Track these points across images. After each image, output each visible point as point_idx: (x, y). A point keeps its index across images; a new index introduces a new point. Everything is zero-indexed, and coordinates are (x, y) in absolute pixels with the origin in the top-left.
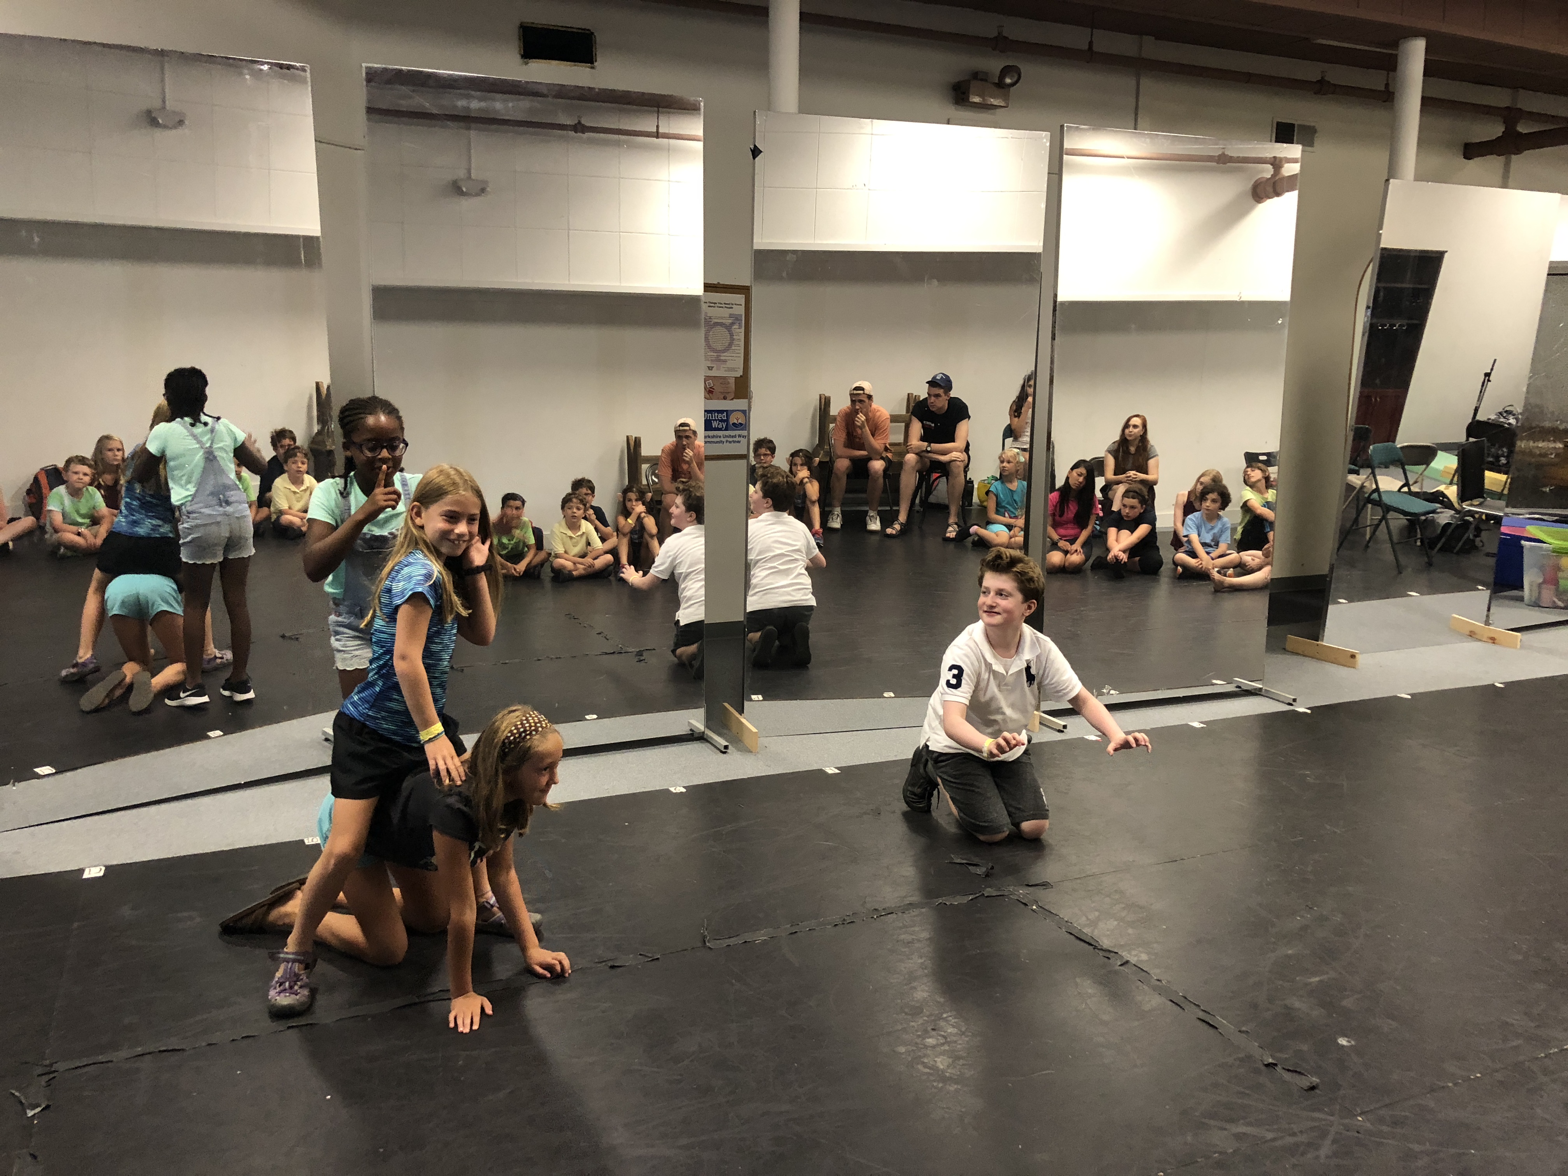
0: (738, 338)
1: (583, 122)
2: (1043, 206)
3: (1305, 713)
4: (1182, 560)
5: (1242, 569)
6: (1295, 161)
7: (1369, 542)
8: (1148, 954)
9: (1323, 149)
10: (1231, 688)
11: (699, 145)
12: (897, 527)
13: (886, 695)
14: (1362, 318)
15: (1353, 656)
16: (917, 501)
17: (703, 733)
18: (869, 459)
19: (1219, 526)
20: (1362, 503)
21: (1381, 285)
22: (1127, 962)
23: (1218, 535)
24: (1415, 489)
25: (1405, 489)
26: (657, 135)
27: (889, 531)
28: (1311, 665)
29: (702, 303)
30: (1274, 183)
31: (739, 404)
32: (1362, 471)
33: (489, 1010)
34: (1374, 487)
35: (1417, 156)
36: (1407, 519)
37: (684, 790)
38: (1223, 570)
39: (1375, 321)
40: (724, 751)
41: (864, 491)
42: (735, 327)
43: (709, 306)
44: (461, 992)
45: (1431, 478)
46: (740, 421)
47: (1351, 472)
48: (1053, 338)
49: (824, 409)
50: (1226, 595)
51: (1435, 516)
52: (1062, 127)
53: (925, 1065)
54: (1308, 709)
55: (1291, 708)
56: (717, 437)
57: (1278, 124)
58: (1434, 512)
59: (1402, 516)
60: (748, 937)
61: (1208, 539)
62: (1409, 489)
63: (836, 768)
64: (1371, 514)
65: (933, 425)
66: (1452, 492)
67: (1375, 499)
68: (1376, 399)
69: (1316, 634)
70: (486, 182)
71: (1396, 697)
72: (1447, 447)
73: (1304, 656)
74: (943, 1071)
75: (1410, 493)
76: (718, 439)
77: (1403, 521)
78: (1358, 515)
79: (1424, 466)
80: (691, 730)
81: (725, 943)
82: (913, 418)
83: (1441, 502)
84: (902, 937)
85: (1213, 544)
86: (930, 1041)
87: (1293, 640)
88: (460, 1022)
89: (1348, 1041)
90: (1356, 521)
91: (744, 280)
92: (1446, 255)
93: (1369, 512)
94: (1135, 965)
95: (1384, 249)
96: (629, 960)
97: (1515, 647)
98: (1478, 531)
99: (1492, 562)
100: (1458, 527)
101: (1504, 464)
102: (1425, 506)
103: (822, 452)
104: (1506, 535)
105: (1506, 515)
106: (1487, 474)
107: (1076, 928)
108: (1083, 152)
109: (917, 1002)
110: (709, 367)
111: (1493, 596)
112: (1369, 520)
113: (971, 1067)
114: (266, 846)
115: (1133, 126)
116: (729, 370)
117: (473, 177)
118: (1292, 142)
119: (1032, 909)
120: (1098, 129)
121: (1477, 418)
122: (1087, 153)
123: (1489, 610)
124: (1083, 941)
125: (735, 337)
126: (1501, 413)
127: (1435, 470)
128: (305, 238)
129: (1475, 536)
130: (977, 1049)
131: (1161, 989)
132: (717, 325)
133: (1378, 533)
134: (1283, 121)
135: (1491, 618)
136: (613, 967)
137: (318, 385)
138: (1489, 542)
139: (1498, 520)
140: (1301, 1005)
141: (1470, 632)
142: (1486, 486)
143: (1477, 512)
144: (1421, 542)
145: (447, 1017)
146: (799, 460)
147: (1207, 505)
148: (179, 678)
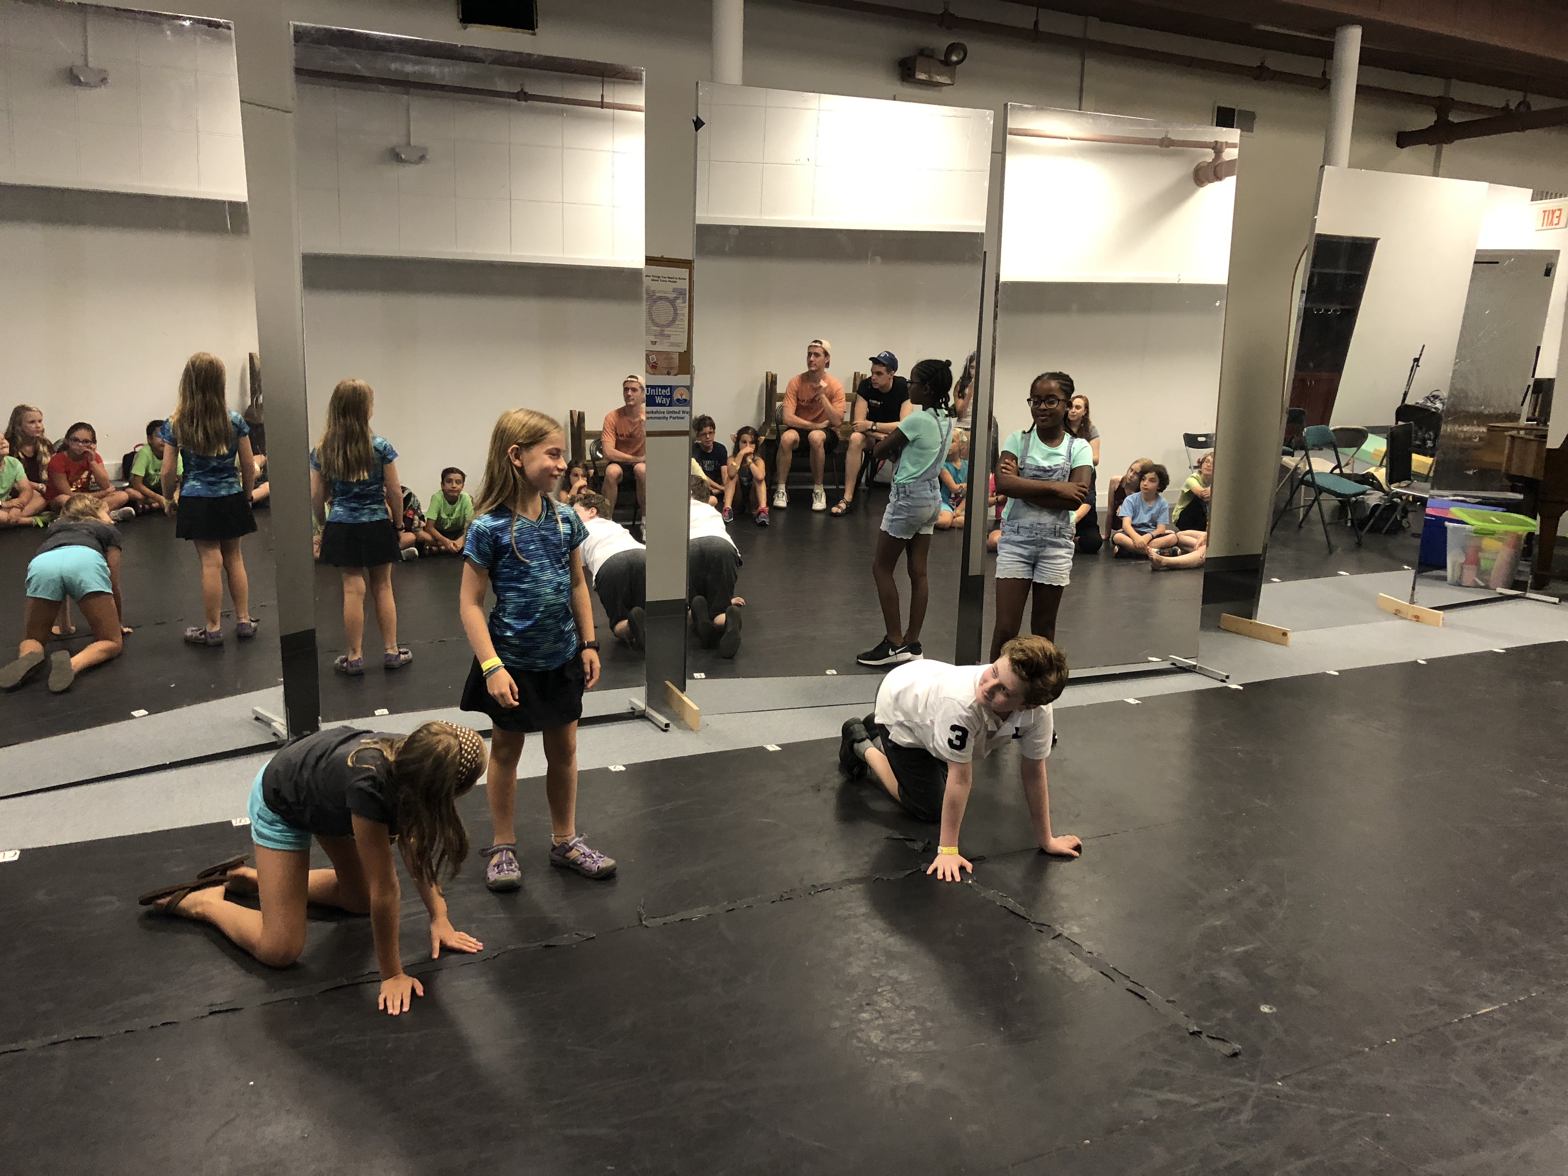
0: (682, 312)
1: (525, 90)
2: (987, 184)
3: (1236, 689)
4: (1121, 540)
5: (1181, 548)
6: (1233, 146)
7: (1301, 522)
8: (1080, 926)
9: (1263, 135)
10: (1166, 665)
11: (642, 115)
12: (843, 505)
13: (828, 672)
14: (1297, 302)
15: (1285, 634)
16: (863, 480)
17: (645, 711)
19: (1157, 507)
20: (1295, 484)
21: (1317, 270)
22: (1060, 935)
23: (1156, 516)
24: (1346, 470)
25: (1337, 471)
26: (602, 105)
27: (835, 510)
28: (1243, 643)
29: (644, 278)
30: (1215, 168)
31: (682, 380)
32: (1296, 453)
33: (420, 991)
34: (1308, 468)
35: (1352, 143)
36: (1339, 501)
37: (623, 769)
38: (1161, 549)
39: (1309, 305)
40: (666, 729)
41: (809, 469)
42: (678, 301)
43: (653, 280)
44: (390, 974)
45: (1361, 460)
46: (683, 397)
47: (1285, 453)
48: (995, 317)
49: (771, 388)
50: (1162, 573)
51: (1365, 497)
52: (1006, 105)
53: (860, 1040)
54: (1241, 685)
55: (1224, 684)
56: (660, 413)
57: (1220, 109)
58: (1364, 493)
59: (1334, 498)
60: (685, 915)
61: (1145, 518)
62: (1341, 471)
63: (777, 745)
64: (1304, 495)
65: (879, 403)
66: (1381, 474)
67: (1307, 480)
68: (1311, 383)
69: (1250, 614)
70: (425, 149)
71: (1325, 674)
72: (1377, 430)
73: (1237, 633)
74: (877, 1046)
75: (1342, 474)
76: (662, 415)
77: (1334, 502)
78: (1293, 493)
79: (1356, 449)
80: (632, 708)
81: (660, 921)
82: (858, 395)
83: (1371, 484)
84: (838, 913)
85: (1151, 524)
86: (865, 1016)
87: (1228, 618)
88: (389, 1004)
89: (1271, 1009)
90: (1290, 502)
91: (686, 252)
92: (1379, 242)
93: (1303, 495)
94: (1066, 938)
95: (1319, 235)
96: (564, 940)
97: (1438, 625)
98: (1405, 512)
99: (1418, 542)
100: (1386, 508)
101: (1431, 448)
102: (1356, 488)
103: (768, 430)
104: (1432, 516)
105: (1432, 497)
106: (1415, 456)
107: (1011, 903)
108: (1027, 132)
109: (853, 976)
110: (652, 342)
111: (1418, 575)
112: (1302, 500)
113: (905, 1040)
114: (191, 827)
115: (1077, 107)
116: (673, 344)
117: (412, 143)
118: (1233, 127)
119: (968, 884)
120: (1042, 109)
121: (1406, 402)
122: (1031, 133)
123: (1413, 589)
124: (1017, 914)
125: (679, 312)
126: (1428, 398)
127: (1366, 452)
128: (231, 203)
129: (1402, 517)
130: (911, 1022)
131: (1092, 961)
132: (661, 298)
133: (1311, 513)
134: (1223, 105)
135: (1415, 597)
136: (546, 946)
137: (251, 357)
138: (1414, 523)
139: (1424, 501)
140: (1226, 974)
141: (1396, 610)
142: (1413, 468)
143: (1405, 494)
144: (1352, 523)
145: (377, 999)
146: (747, 437)
147: (1145, 483)
148: (102, 656)
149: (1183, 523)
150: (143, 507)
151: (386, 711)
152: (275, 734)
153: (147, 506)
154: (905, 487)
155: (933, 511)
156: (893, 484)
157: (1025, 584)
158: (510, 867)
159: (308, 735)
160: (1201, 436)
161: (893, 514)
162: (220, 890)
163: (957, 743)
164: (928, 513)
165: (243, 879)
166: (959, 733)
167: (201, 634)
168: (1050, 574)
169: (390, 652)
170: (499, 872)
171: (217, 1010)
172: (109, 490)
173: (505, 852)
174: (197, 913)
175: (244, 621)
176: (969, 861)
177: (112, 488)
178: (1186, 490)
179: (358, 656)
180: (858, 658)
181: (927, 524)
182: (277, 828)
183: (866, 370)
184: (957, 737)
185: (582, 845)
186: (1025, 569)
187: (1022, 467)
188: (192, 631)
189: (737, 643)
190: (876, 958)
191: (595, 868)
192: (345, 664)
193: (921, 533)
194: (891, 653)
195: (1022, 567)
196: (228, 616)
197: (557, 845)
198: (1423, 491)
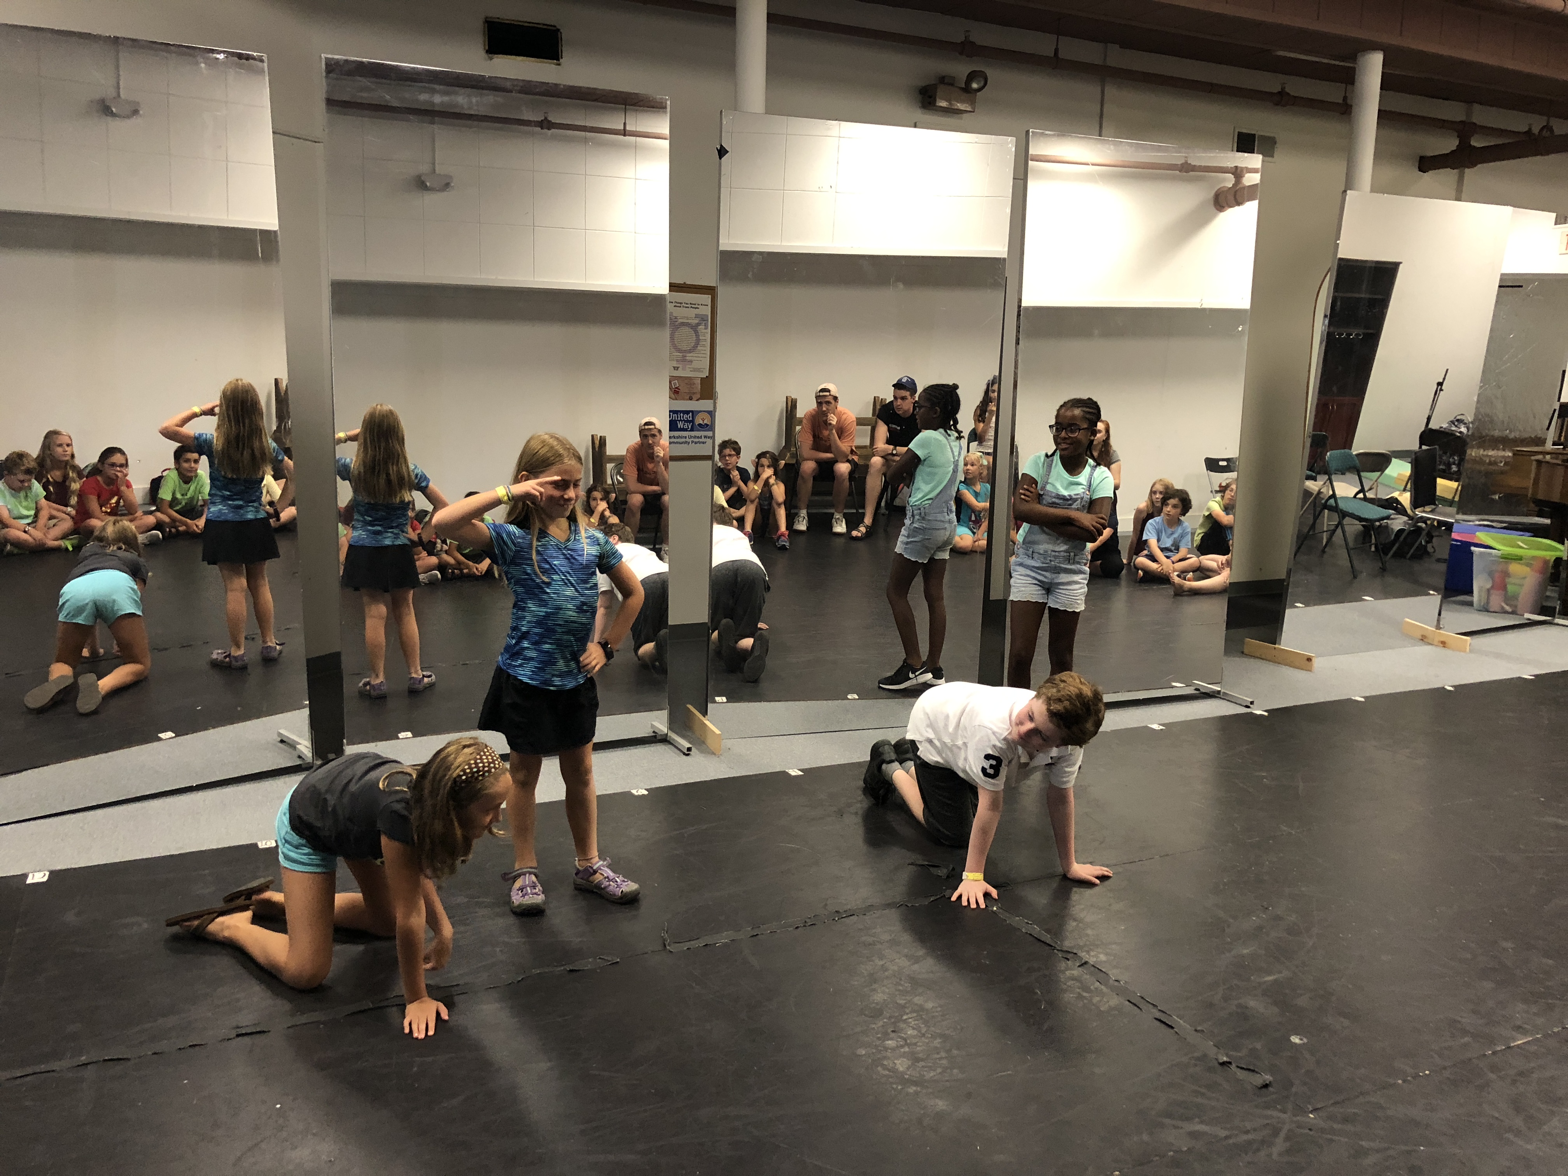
0: (704, 338)
1: (550, 119)
2: (1008, 210)
3: (1262, 716)
4: (1142, 564)
5: (1203, 572)
6: (1255, 171)
7: (1325, 547)
8: (1107, 954)
9: (1283, 159)
10: (1190, 691)
11: (665, 144)
12: (863, 529)
13: (849, 697)
14: (1320, 326)
15: (1309, 659)
16: (883, 504)
17: (667, 735)
18: (835, 461)
19: (1180, 531)
20: (1318, 509)
21: (1339, 294)
22: (1086, 963)
23: (1178, 540)
24: (1370, 495)
25: (1361, 495)
26: (625, 133)
27: (855, 533)
28: (1268, 668)
29: (668, 302)
30: (1236, 192)
32: (1319, 477)
33: (445, 1015)
34: (1331, 492)
35: (1373, 168)
36: (1363, 525)
37: (646, 793)
38: (1182, 574)
39: (1332, 329)
40: (687, 753)
41: (830, 493)
42: (700, 327)
43: (675, 306)
44: (415, 997)
45: (1385, 485)
46: (705, 422)
47: (1309, 478)
48: (1017, 343)
49: (791, 411)
50: (1185, 598)
51: (1389, 522)
52: (1028, 132)
53: (885, 1068)
54: (1265, 711)
55: (1248, 710)
56: (681, 437)
57: (1240, 135)
58: (1388, 518)
59: (1357, 522)
60: (709, 940)
61: (1168, 543)
62: (1365, 495)
63: (799, 770)
64: (1327, 520)
65: (899, 428)
66: (1405, 499)
67: (1331, 505)
68: (1333, 407)
69: (1274, 639)
70: (451, 177)
71: (1351, 699)
72: (1401, 455)
73: (1260, 659)
74: (903, 1073)
75: (1365, 499)
76: (684, 440)
77: (1358, 526)
78: (1315, 520)
79: (1379, 473)
80: (654, 732)
81: (685, 946)
82: (879, 421)
83: (1395, 509)
84: (863, 939)
85: (1173, 548)
86: (890, 1043)
87: (1252, 643)
88: (414, 1027)
89: (1301, 1039)
90: (1313, 526)
91: (710, 280)
92: (1401, 265)
93: (1326, 518)
94: (1093, 966)
95: (1340, 259)
96: (588, 964)
97: (1465, 651)
98: (1430, 537)
99: (1443, 567)
100: (1411, 533)
101: (1455, 472)
102: (1379, 512)
103: (789, 454)
104: (1457, 541)
105: (1457, 521)
106: (1439, 481)
107: (1036, 930)
108: (1049, 158)
109: (877, 1004)
110: (674, 367)
111: (1444, 601)
112: (1325, 525)
113: (931, 1069)
114: (217, 849)
115: (1098, 132)
116: (695, 370)
117: (437, 172)
118: (1252, 152)
119: (993, 911)
120: (1064, 135)
121: (1430, 426)
122: (1053, 159)
123: (1440, 614)
124: (1043, 942)
125: (701, 338)
126: (1452, 422)
127: (1389, 477)
128: (262, 232)
129: (1427, 542)
130: (937, 1050)
131: (1119, 990)
132: (683, 324)
133: (1334, 539)
134: (1244, 131)
135: (1441, 623)
136: (571, 971)
137: (277, 382)
138: (1440, 548)
139: (1449, 527)
140: (1255, 1004)
141: (1422, 636)
142: (1438, 493)
143: (1429, 519)
144: (1376, 547)
145: (403, 1024)
146: (765, 461)
147: (1168, 509)
148: (129, 679)
149: (1204, 548)
150: (170, 531)
151: (409, 734)
152: (300, 757)
153: (173, 530)
154: (920, 509)
155: (948, 533)
156: (909, 508)
157: (1039, 608)
158: (534, 891)
159: (333, 760)
160: (1223, 460)
161: (908, 537)
162: (249, 914)
163: (991, 771)
164: (942, 536)
165: (269, 903)
166: (994, 762)
167: (225, 657)
168: (1063, 599)
169: (414, 675)
170: (523, 896)
171: (244, 1032)
172: (137, 515)
173: (527, 875)
174: (225, 937)
175: (270, 644)
176: (994, 887)
177: (139, 513)
178: (1207, 514)
179: (381, 678)
180: (879, 683)
181: (941, 548)
182: (304, 852)
183: (888, 395)
184: (991, 766)
185: (606, 869)
186: (1040, 592)
187: (1042, 493)
188: (218, 653)
189: (762, 668)
190: (902, 985)
191: (618, 892)
192: (368, 687)
193: (936, 558)
194: (911, 675)
195: (1036, 590)
196: (253, 639)
197: (580, 868)
198: (1445, 515)
